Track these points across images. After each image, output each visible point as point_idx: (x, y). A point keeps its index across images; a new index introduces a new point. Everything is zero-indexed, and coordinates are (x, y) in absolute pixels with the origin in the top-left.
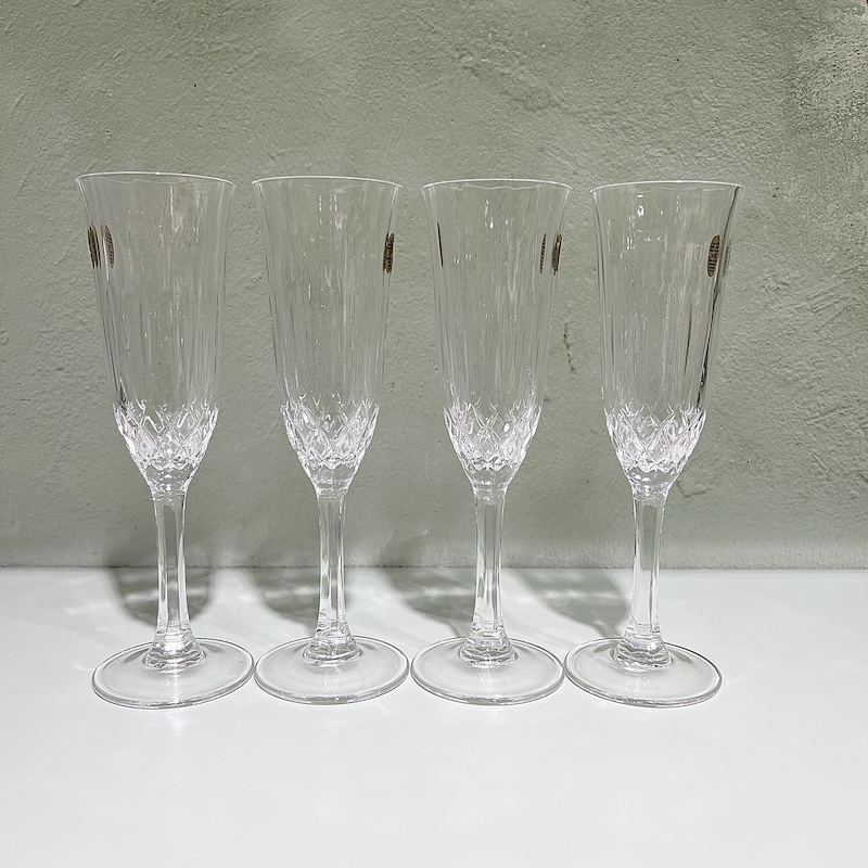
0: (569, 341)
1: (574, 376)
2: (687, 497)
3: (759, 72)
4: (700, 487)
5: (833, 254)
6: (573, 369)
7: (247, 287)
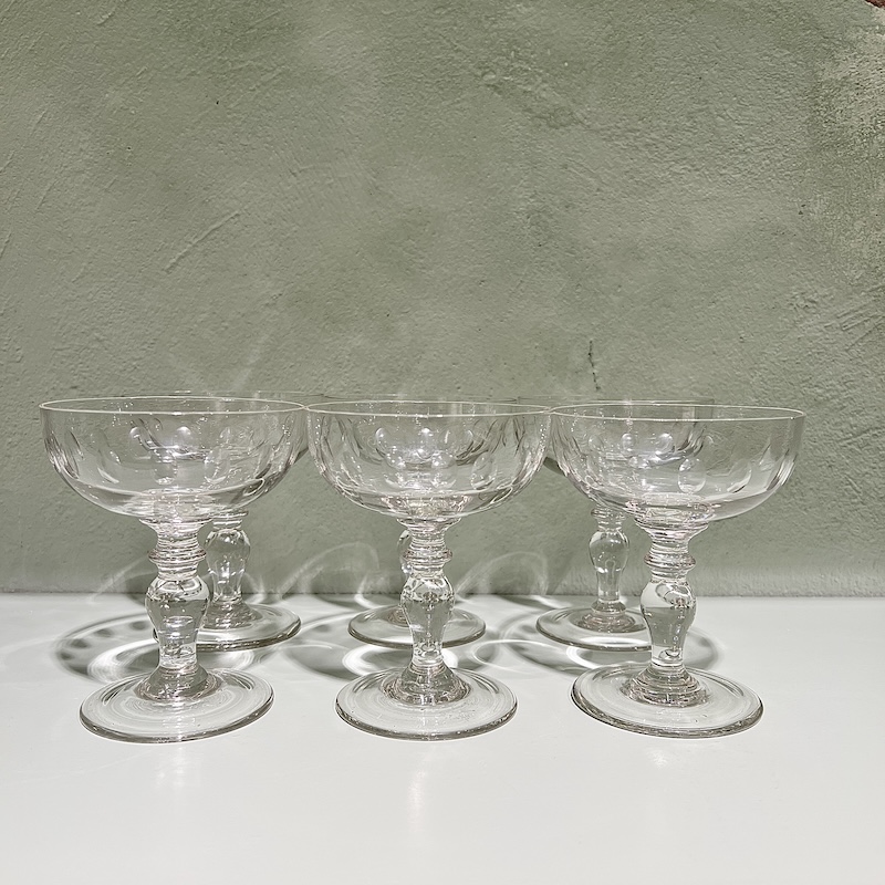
0: (594, 360)
3: (782, 91)
5: (862, 272)
6: (598, 388)
7: (267, 305)
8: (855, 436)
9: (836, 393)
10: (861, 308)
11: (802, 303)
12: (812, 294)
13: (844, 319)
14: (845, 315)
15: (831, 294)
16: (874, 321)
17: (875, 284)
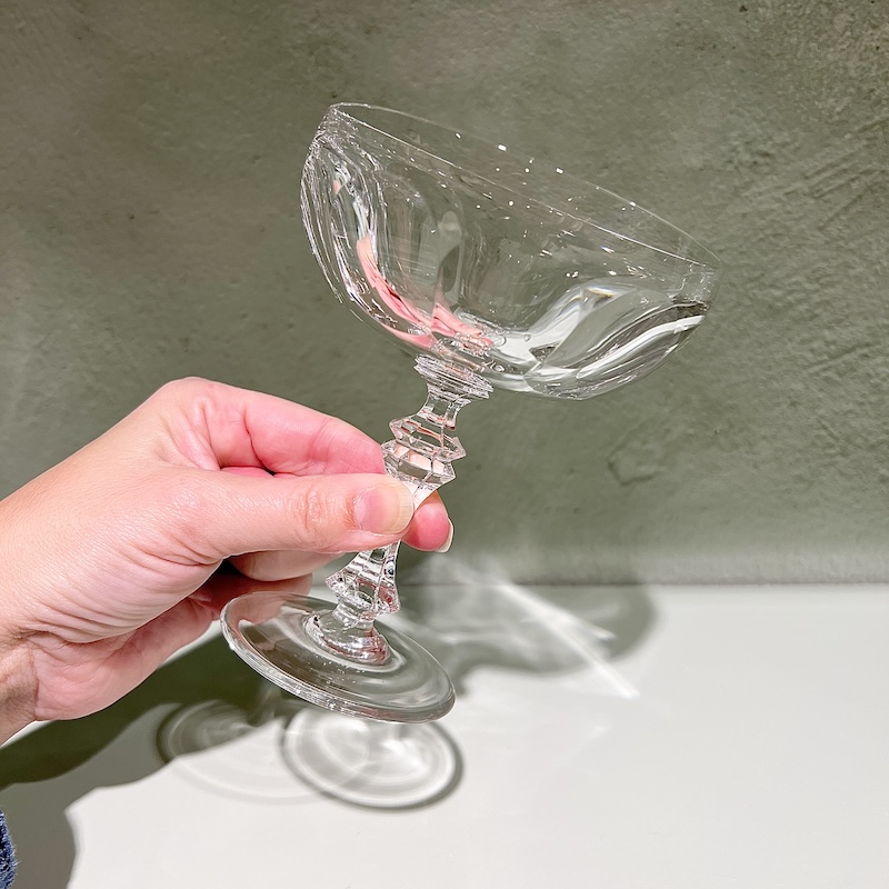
8: (832, 357)
9: (802, 295)
10: (845, 160)
11: (747, 158)
12: (765, 142)
13: (817, 179)
14: (818, 173)
15: (795, 140)
16: (867, 179)
17: (868, 118)
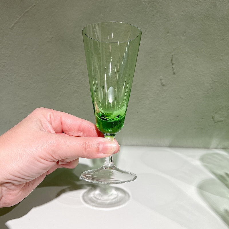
0: (173, 62)
1: (174, 76)
2: (216, 122)
4: (222, 119)
6: (174, 73)
7: (48, 41)
